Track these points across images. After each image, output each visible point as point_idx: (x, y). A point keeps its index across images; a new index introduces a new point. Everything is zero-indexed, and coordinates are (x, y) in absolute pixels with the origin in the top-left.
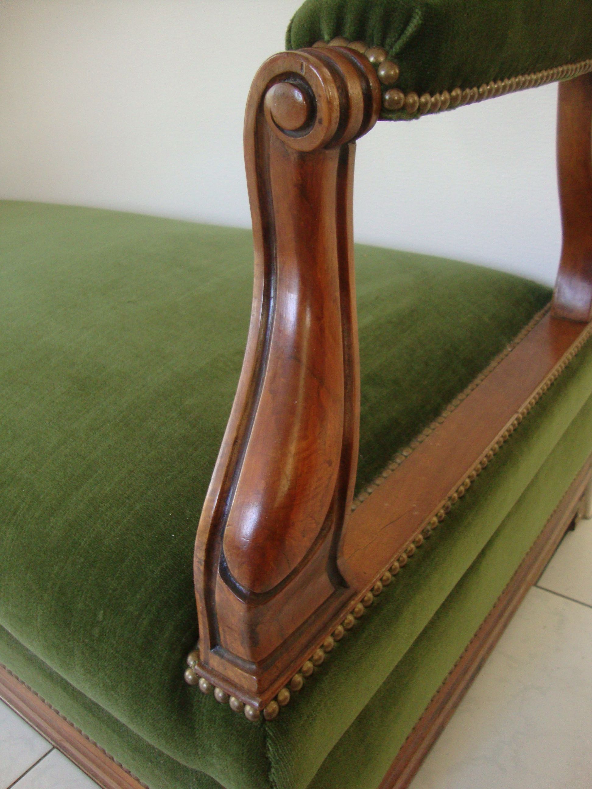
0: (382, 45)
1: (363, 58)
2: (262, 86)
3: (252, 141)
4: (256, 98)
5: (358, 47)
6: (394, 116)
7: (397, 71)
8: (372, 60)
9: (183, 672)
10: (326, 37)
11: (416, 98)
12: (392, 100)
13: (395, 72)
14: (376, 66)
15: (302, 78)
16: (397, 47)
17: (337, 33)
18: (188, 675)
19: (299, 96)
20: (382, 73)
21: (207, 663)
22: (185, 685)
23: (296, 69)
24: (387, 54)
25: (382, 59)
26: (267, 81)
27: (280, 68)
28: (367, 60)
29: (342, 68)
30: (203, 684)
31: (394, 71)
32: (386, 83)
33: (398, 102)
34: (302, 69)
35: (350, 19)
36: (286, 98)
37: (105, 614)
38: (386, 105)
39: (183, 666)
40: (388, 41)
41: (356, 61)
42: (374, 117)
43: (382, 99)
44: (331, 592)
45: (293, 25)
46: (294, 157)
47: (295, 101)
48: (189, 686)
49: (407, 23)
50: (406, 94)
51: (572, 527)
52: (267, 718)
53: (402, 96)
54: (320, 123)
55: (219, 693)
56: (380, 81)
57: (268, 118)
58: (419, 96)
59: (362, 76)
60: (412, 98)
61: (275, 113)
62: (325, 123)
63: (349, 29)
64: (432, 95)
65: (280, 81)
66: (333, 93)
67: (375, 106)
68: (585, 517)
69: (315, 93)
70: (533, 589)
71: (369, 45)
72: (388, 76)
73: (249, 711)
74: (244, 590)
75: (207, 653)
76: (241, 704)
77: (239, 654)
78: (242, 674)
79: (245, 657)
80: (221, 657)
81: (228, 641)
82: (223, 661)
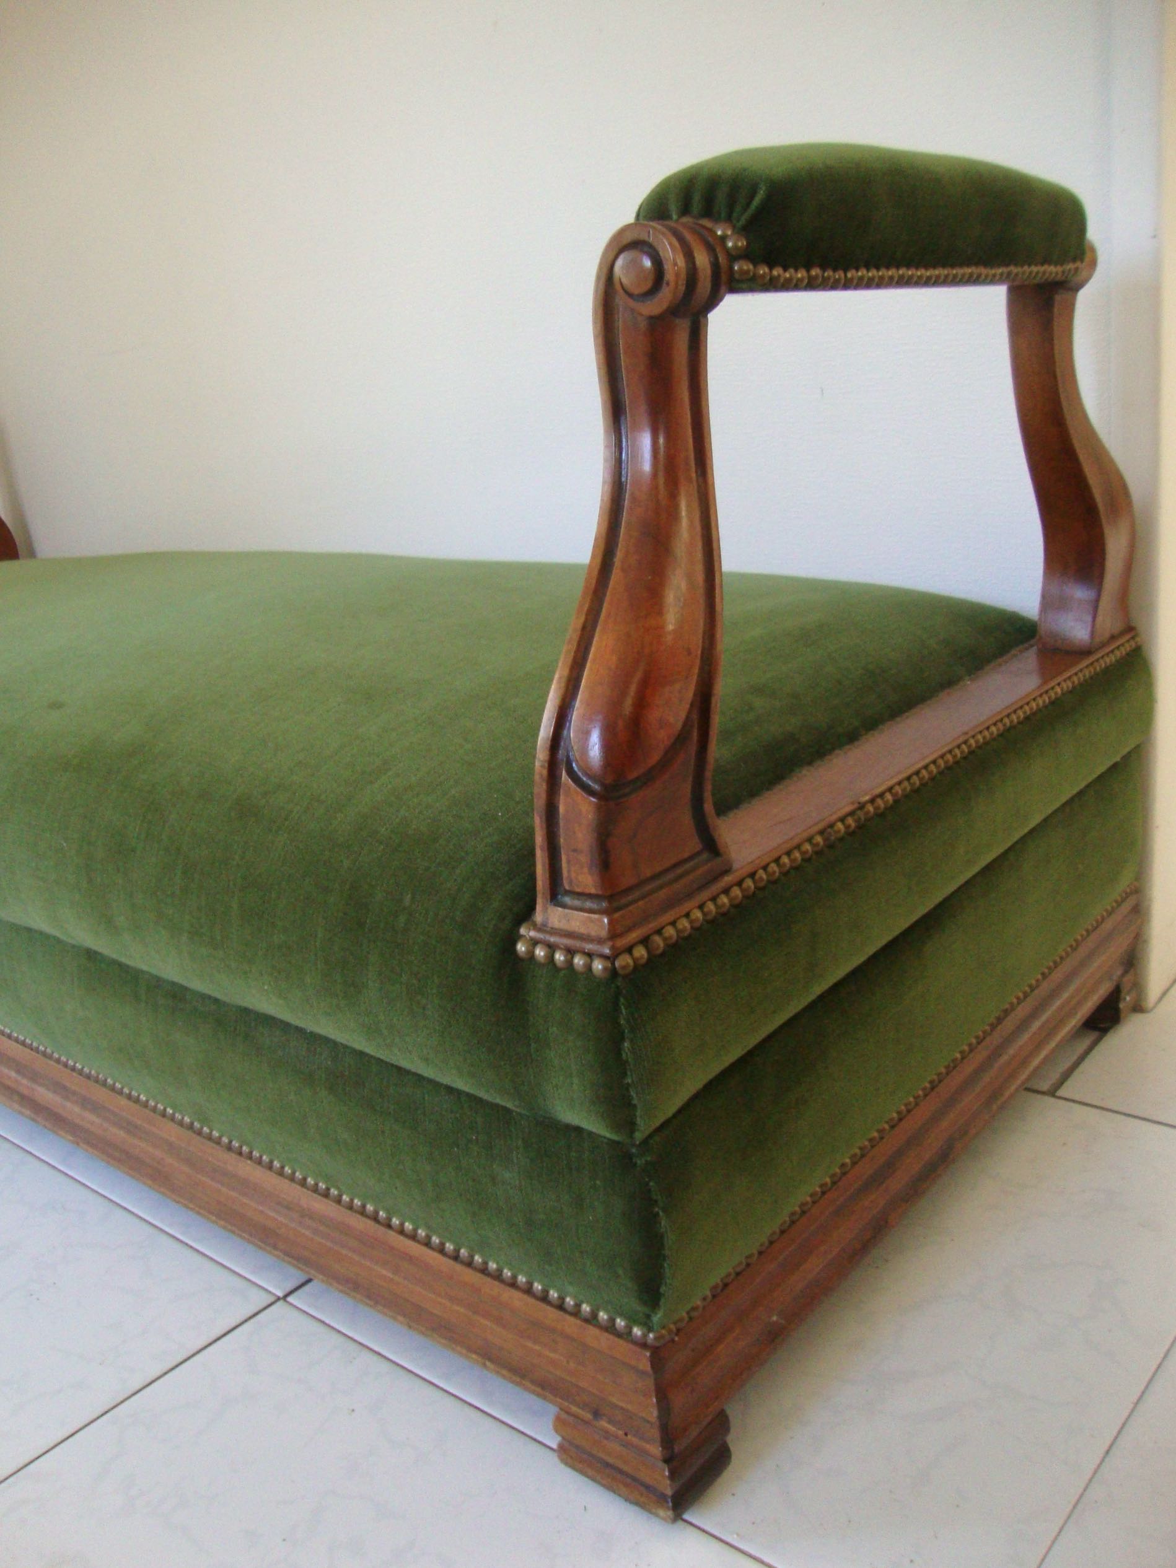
0: (729, 219)
1: (712, 232)
2: (611, 257)
3: (600, 311)
4: (605, 270)
5: (706, 222)
6: (744, 286)
7: (745, 243)
8: (719, 233)
9: (515, 946)
10: (675, 217)
11: (767, 270)
12: (741, 271)
13: (743, 244)
14: (723, 239)
15: (651, 246)
16: (744, 220)
17: (685, 210)
18: (521, 948)
19: (647, 263)
20: (730, 244)
21: (544, 925)
22: (517, 962)
23: (643, 236)
24: (734, 227)
25: (729, 233)
26: (615, 253)
27: (629, 237)
28: (715, 233)
29: (688, 236)
30: (540, 952)
31: (741, 243)
32: (734, 253)
33: (747, 272)
34: (649, 236)
35: (697, 198)
36: (635, 264)
37: (413, 898)
38: (737, 276)
39: (513, 938)
40: (735, 215)
41: (705, 233)
42: (723, 288)
43: (731, 269)
44: (698, 849)
45: (642, 210)
46: (643, 323)
47: (642, 267)
48: (522, 960)
49: (752, 197)
50: (755, 265)
52: (621, 972)
53: (751, 267)
54: (668, 284)
55: (559, 957)
56: (727, 252)
57: (618, 286)
58: (771, 268)
59: (710, 249)
60: (763, 270)
61: (625, 281)
62: (672, 284)
63: (697, 205)
64: (785, 269)
65: (629, 249)
66: (681, 262)
67: (724, 278)
69: (662, 258)
71: (717, 220)
72: (735, 247)
73: (598, 966)
74: (596, 787)
75: (545, 910)
76: (588, 960)
77: (587, 891)
78: (589, 917)
79: (593, 891)
80: (564, 906)
81: (573, 875)
82: (567, 911)
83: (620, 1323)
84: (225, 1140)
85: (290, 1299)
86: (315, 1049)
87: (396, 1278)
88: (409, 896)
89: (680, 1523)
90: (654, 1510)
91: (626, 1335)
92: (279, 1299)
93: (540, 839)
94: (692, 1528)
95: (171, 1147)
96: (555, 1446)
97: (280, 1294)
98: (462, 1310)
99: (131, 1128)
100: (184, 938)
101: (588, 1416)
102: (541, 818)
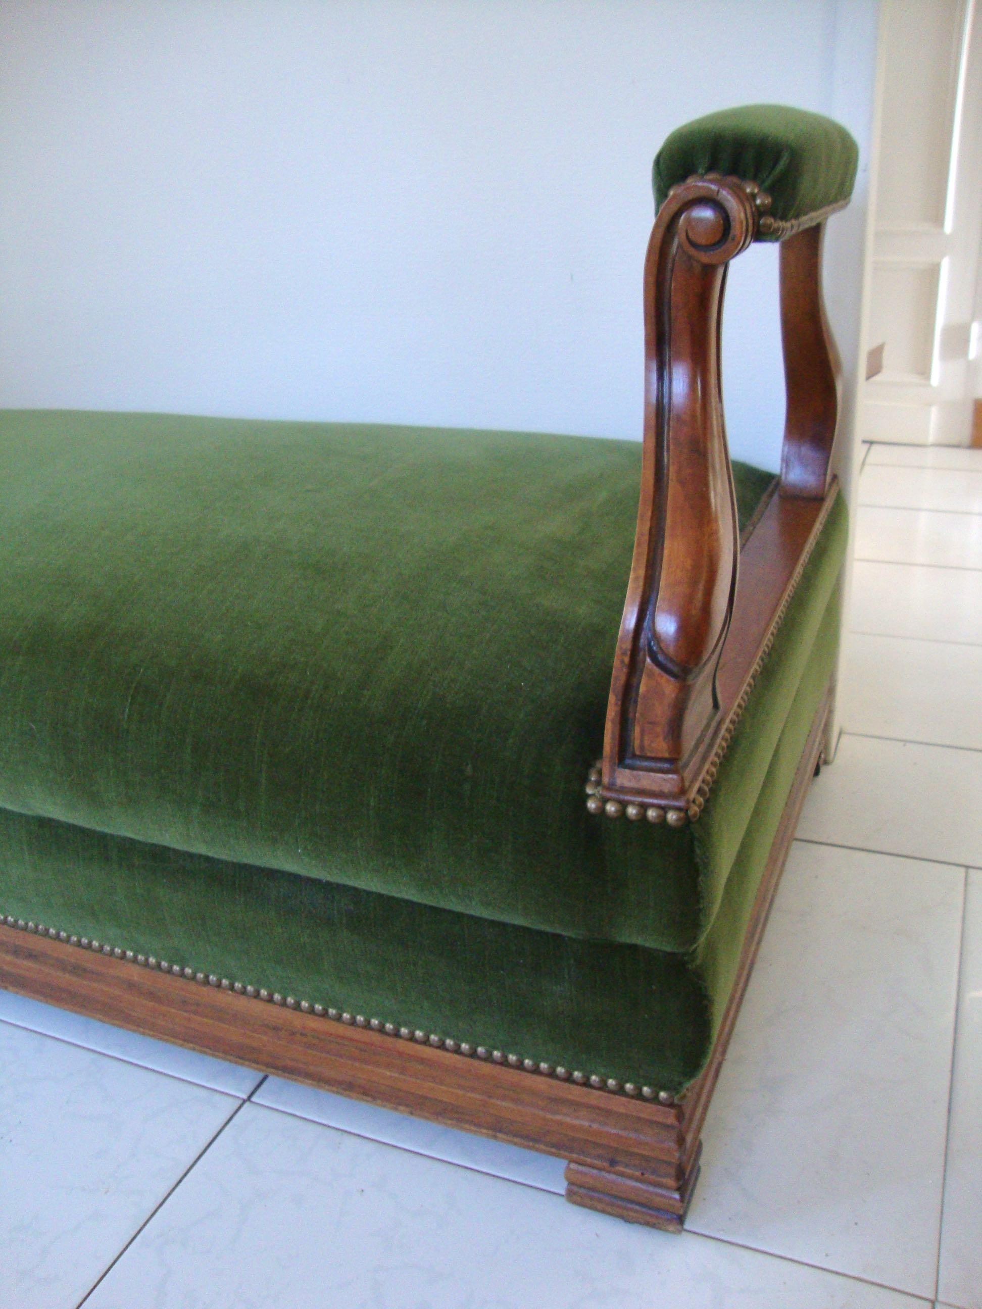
0: (755, 178)
1: (742, 189)
4: (666, 220)
5: (735, 180)
6: (766, 238)
7: (770, 201)
8: (748, 190)
9: (584, 803)
10: (701, 171)
12: (766, 225)
14: (753, 196)
15: (717, 203)
16: (768, 183)
17: (713, 167)
18: (592, 805)
20: (758, 201)
21: (615, 785)
22: (589, 815)
23: (709, 194)
24: (760, 186)
25: (756, 191)
27: (695, 194)
28: (744, 191)
30: (611, 808)
31: (768, 201)
32: (761, 211)
33: (770, 226)
38: (762, 229)
39: (581, 797)
40: (760, 175)
42: (749, 239)
43: (759, 225)
46: (697, 268)
48: (593, 816)
49: (776, 161)
50: (776, 220)
51: (817, 772)
52: (692, 820)
53: (773, 221)
55: (632, 811)
56: (757, 208)
62: (738, 238)
63: (724, 163)
68: (826, 762)
69: (729, 215)
70: (795, 844)
71: (744, 178)
72: (763, 204)
73: (672, 817)
74: (675, 669)
75: (612, 772)
76: (662, 812)
77: (660, 755)
78: (662, 778)
79: (667, 755)
80: (632, 768)
81: (646, 743)
82: (635, 772)
83: (646, 1090)
84: (200, 976)
85: (254, 1099)
86: (333, 897)
87: (402, 1077)
88: (470, 766)
89: (684, 1233)
90: (663, 1227)
91: (655, 1099)
92: (244, 1101)
93: (613, 714)
94: (691, 1235)
95: (131, 986)
96: (563, 1192)
97: (245, 1097)
98: (478, 1096)
99: (78, 970)
100: (196, 811)
101: (606, 1164)
102: (616, 696)
